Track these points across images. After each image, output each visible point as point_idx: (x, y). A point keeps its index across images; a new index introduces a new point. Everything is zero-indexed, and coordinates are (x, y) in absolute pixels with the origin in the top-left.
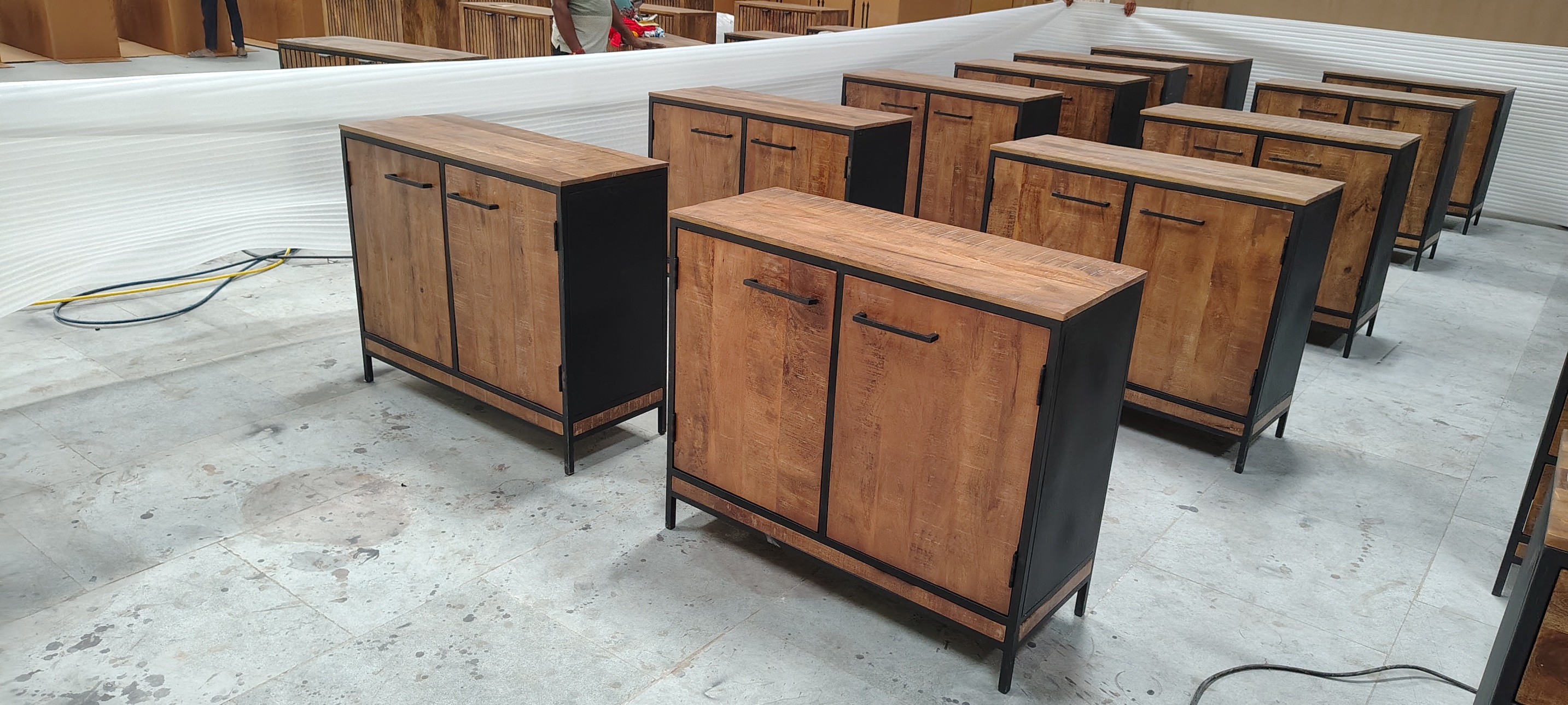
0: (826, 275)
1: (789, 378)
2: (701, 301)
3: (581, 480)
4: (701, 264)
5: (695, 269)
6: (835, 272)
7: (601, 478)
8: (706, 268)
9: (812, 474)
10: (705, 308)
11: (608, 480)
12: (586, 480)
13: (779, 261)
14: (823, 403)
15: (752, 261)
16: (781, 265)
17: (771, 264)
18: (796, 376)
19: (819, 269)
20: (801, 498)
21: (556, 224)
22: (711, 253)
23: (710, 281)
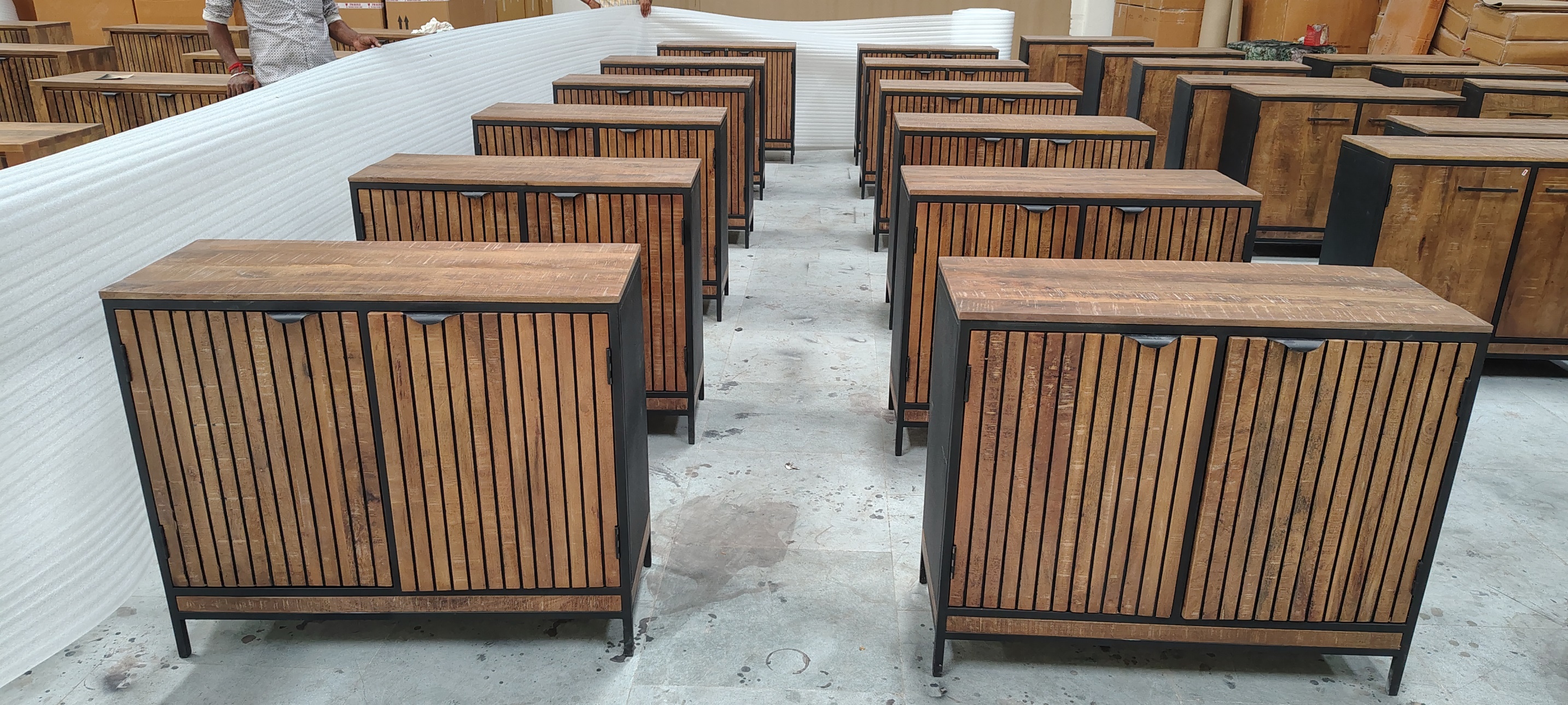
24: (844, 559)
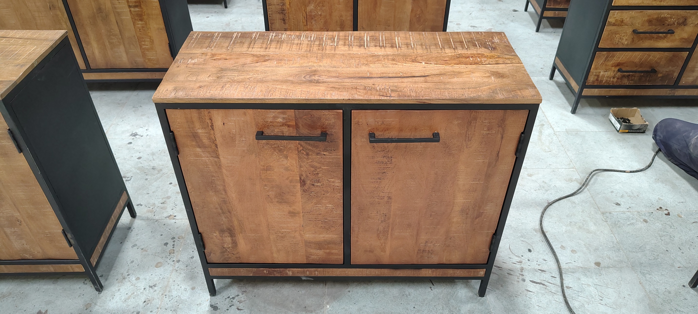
0: (333, 114)
1: (306, 187)
2: (207, 157)
3: (114, 290)
4: (200, 131)
5: (195, 136)
6: (342, 111)
7: (126, 280)
8: (206, 133)
9: (336, 236)
10: (213, 161)
11: (133, 278)
12: (117, 289)
13: (283, 113)
14: (340, 195)
15: (255, 119)
16: (284, 116)
17: (274, 117)
18: (313, 185)
19: (326, 112)
20: (328, 251)
21: (11, 132)
22: (209, 121)
23: (214, 141)
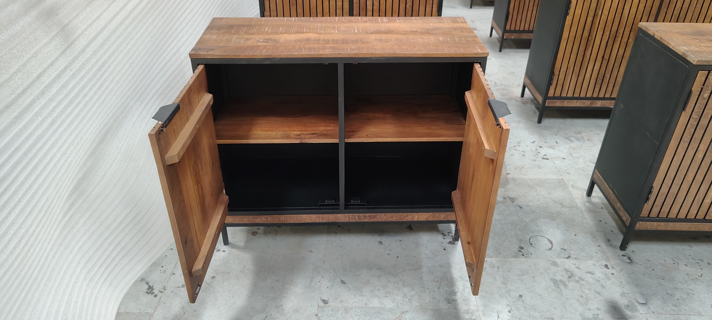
24: (541, 183)
